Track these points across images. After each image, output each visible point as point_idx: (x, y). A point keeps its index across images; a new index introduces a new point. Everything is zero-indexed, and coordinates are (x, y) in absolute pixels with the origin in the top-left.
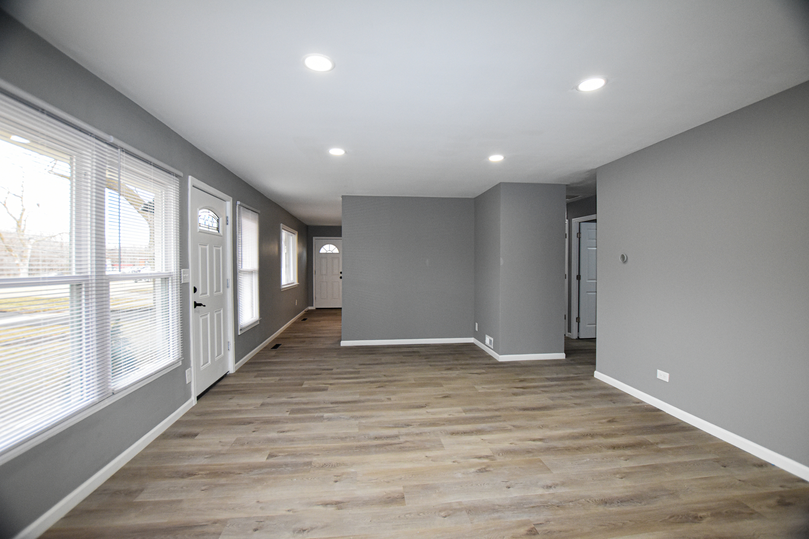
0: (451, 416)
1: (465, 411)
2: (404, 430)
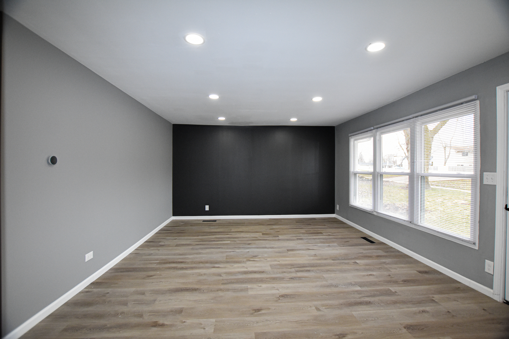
0: (260, 285)
1: (247, 289)
2: (293, 275)
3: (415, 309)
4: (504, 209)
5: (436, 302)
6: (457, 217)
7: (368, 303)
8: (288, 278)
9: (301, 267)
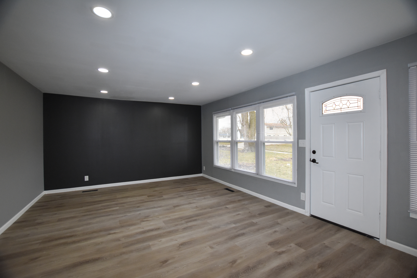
3: (270, 231)
4: (310, 161)
5: (280, 224)
6: (274, 169)
7: (243, 234)
8: (181, 229)
9: (189, 218)
